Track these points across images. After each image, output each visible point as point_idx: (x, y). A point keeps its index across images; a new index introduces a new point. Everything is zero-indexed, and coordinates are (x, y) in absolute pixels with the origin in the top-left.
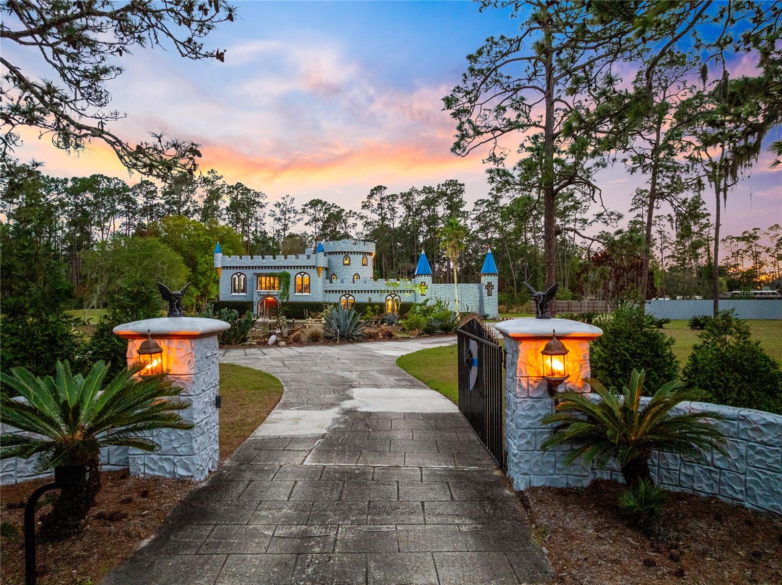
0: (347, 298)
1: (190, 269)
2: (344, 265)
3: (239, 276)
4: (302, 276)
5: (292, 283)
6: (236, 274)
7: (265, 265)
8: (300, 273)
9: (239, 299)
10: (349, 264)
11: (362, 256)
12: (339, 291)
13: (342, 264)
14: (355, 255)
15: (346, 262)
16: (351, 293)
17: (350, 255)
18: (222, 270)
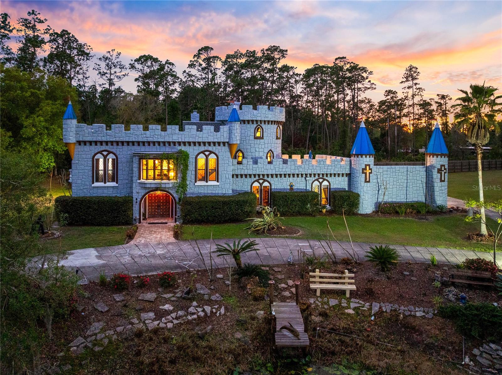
0: (261, 184)
1: (10, 134)
2: (256, 138)
3: (105, 157)
4: (207, 157)
5: (191, 167)
6: (100, 152)
7: (150, 139)
8: (203, 152)
9: (106, 193)
10: (262, 138)
11: (276, 126)
12: (250, 175)
13: (252, 138)
14: (270, 126)
15: (258, 134)
16: (266, 178)
17: (263, 125)
18: (77, 146)
